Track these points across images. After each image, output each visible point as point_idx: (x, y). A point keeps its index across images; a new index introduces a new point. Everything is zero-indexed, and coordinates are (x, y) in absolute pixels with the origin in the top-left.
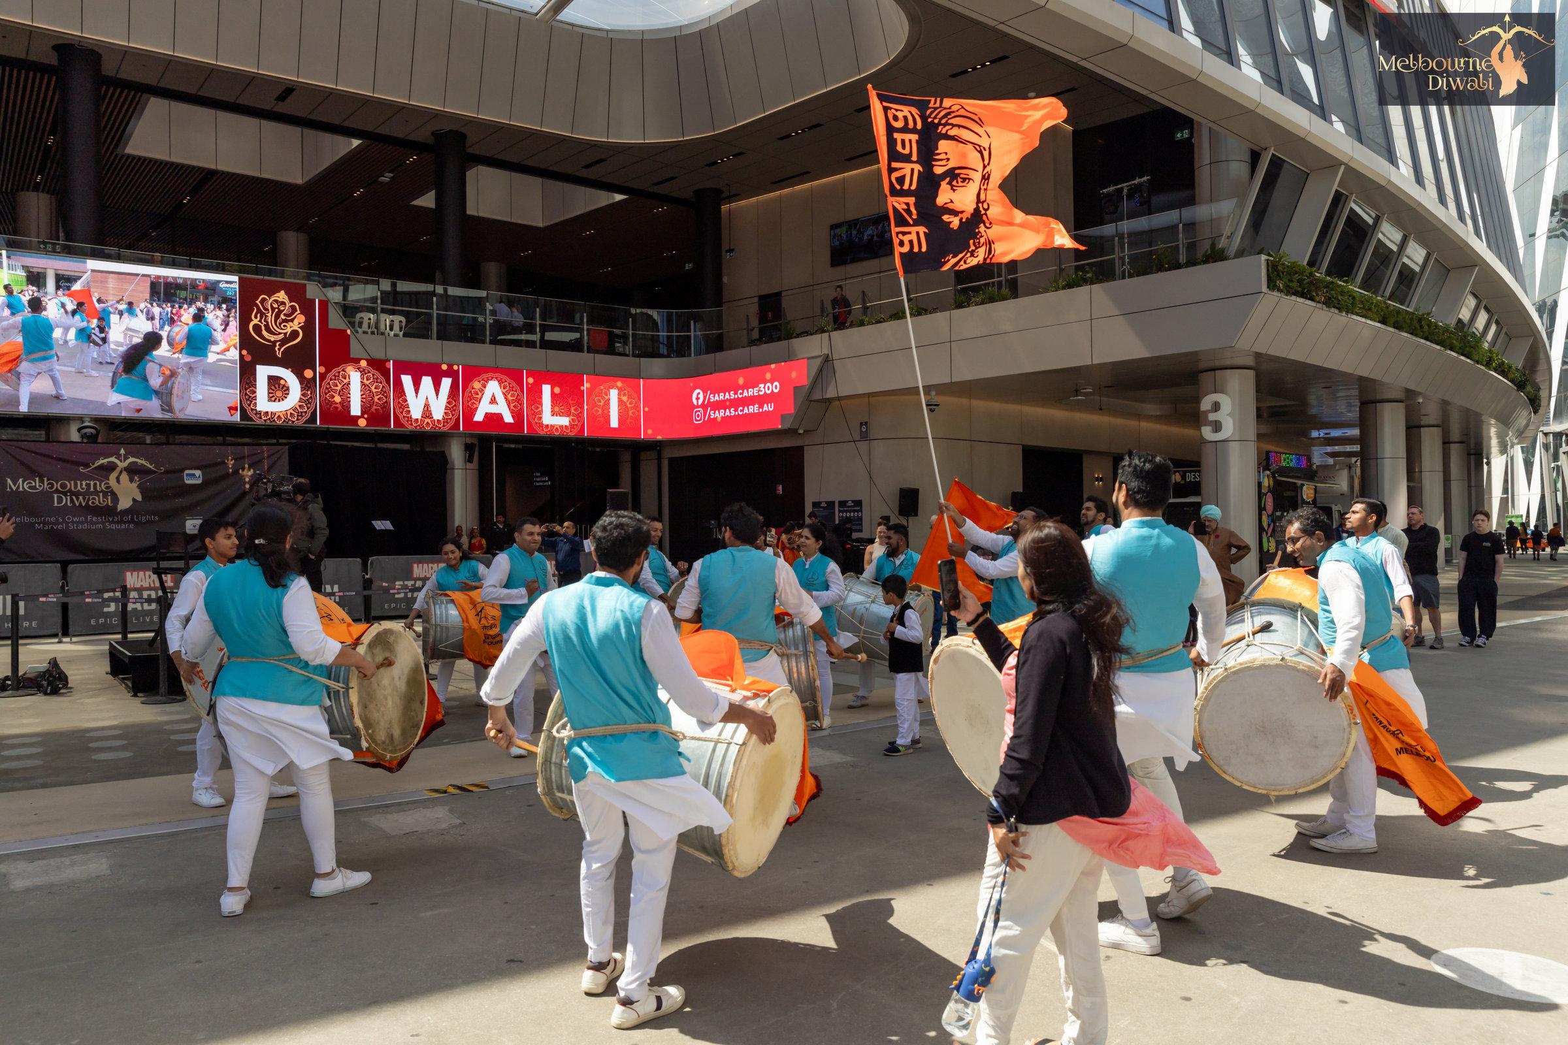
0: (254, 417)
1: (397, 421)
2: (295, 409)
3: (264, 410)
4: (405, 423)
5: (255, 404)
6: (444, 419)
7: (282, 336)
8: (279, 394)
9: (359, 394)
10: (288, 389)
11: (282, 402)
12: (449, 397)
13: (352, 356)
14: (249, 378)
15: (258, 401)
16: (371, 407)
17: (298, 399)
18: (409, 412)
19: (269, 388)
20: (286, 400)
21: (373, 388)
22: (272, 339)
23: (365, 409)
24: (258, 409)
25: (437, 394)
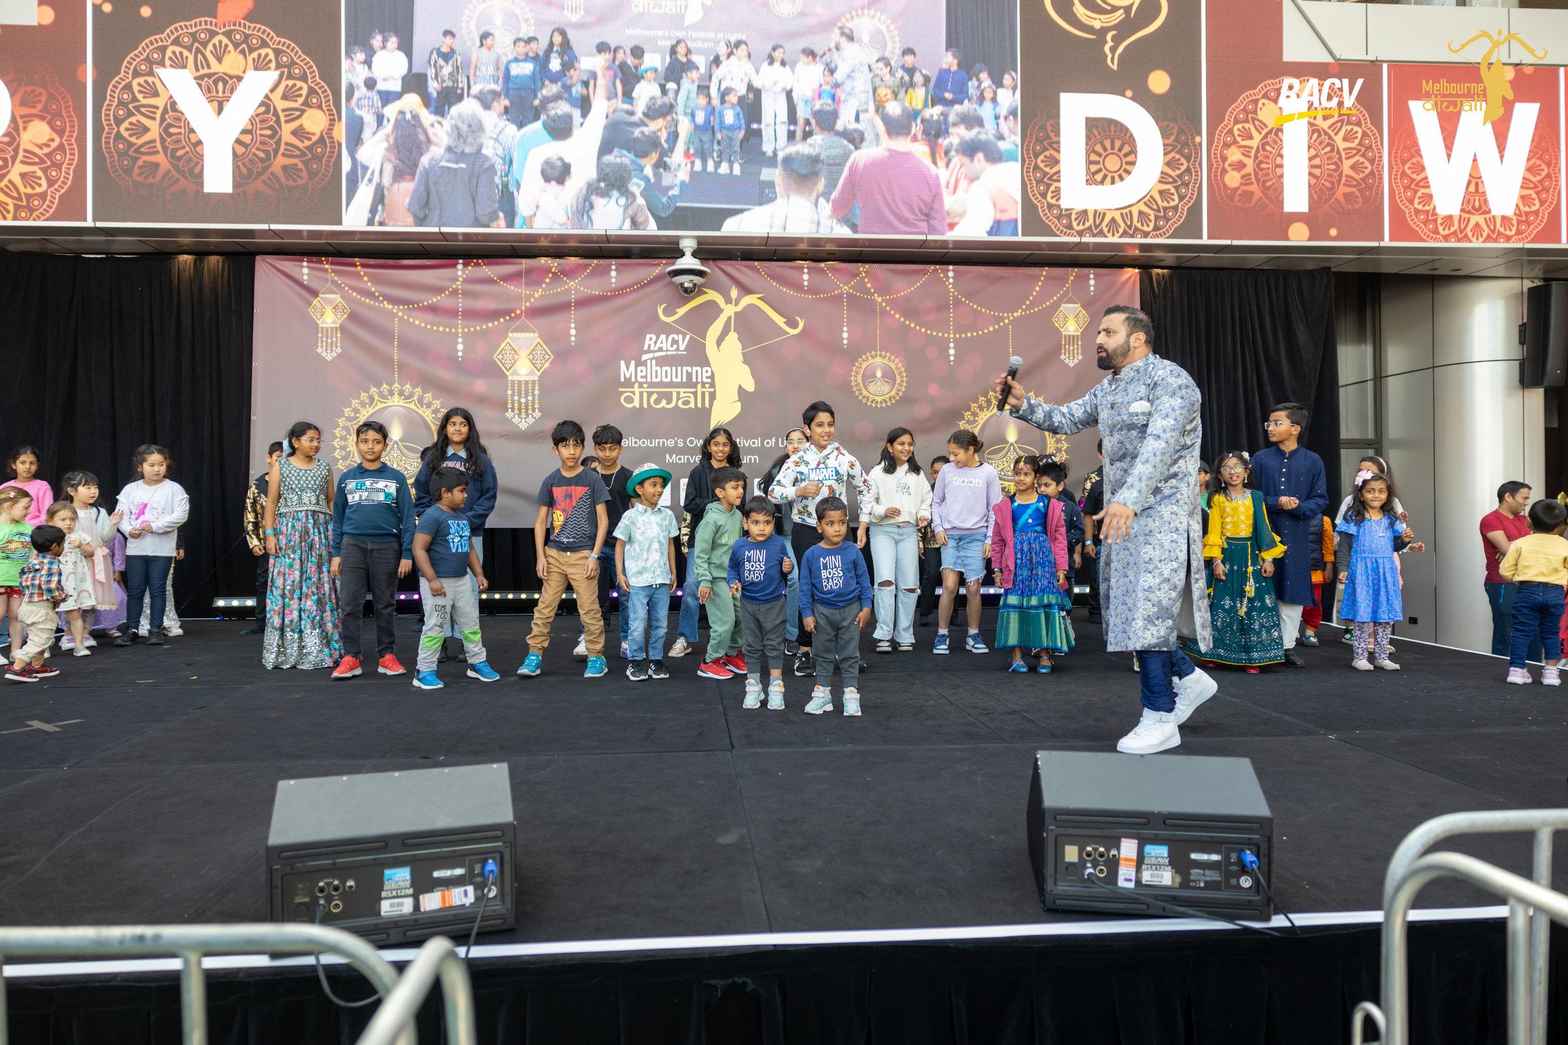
0: (1053, 224)
1: (1401, 227)
2: (1149, 201)
3: (1079, 206)
4: (1420, 228)
5: (1058, 190)
6: (1518, 214)
7: (1119, 16)
8: (1113, 163)
9: (1304, 155)
10: (1133, 151)
11: (1119, 185)
12: (1532, 154)
13: (1287, 57)
14: (1043, 128)
15: (1062, 185)
16: (1332, 189)
17: (1157, 175)
18: (1429, 198)
19: (1090, 150)
20: (1128, 179)
21: (1338, 139)
22: (1097, 25)
23: (1319, 193)
24: (1065, 203)
25: (1501, 147)
